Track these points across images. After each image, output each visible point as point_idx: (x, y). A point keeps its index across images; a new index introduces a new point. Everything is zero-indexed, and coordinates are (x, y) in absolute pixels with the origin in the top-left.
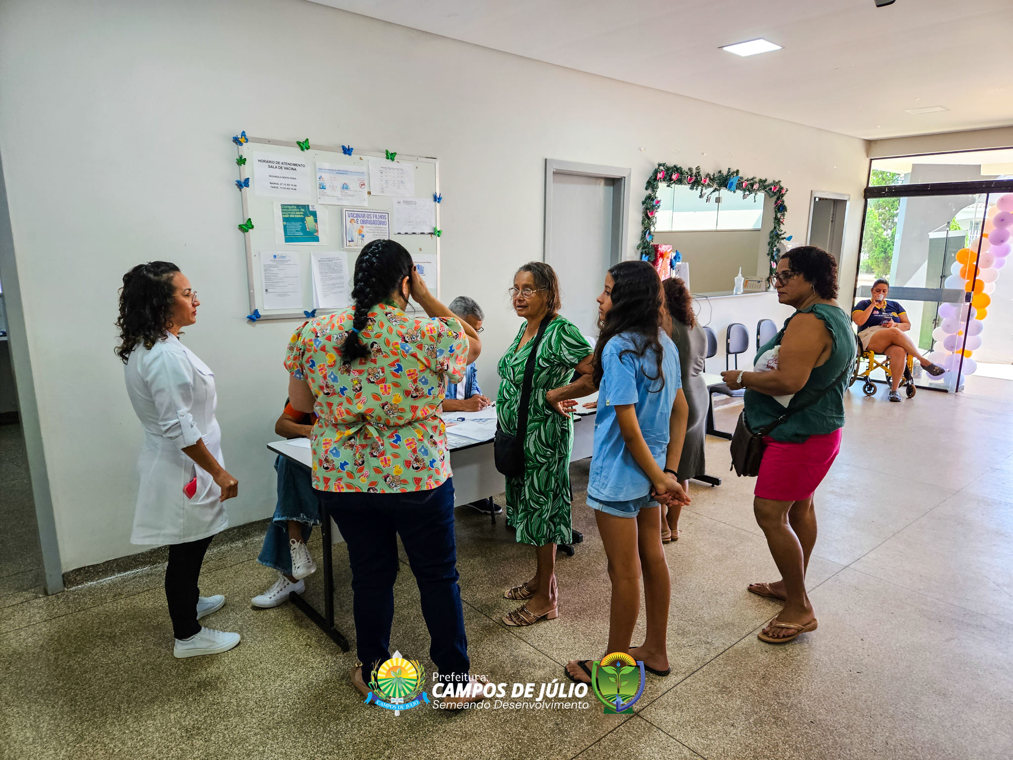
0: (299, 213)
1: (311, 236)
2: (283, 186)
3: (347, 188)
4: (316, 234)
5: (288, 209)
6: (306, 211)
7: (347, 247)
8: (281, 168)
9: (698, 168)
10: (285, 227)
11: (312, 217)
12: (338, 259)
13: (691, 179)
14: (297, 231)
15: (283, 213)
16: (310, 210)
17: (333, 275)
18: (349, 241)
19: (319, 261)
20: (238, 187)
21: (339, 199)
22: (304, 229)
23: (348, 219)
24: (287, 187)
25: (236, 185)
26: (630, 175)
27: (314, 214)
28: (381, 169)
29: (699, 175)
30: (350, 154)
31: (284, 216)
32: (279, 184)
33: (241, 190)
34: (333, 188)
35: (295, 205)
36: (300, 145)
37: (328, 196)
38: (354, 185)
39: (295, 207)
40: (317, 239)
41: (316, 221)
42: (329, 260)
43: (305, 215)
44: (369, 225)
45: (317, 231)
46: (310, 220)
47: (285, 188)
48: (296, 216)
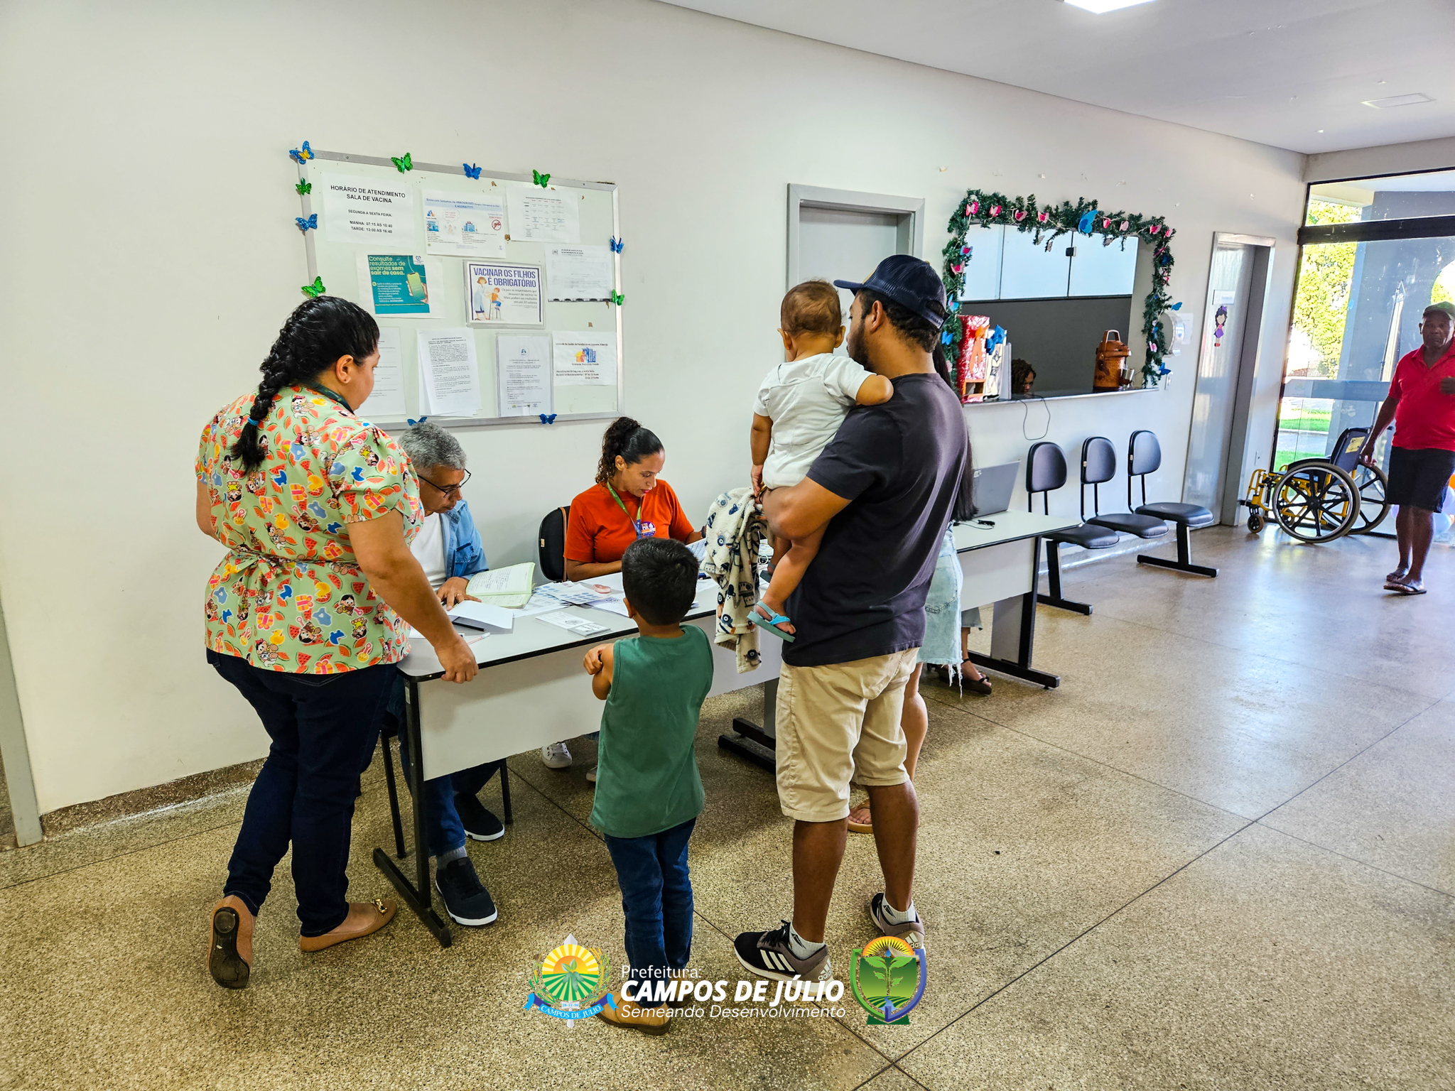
0: (396, 268)
1: (418, 304)
2: (371, 227)
3: (472, 230)
4: (424, 301)
5: (379, 261)
6: (409, 265)
7: (474, 321)
8: (368, 198)
9: (1031, 198)
10: (375, 290)
11: (417, 274)
12: (459, 339)
13: (1019, 216)
14: (394, 296)
15: (372, 268)
16: (415, 263)
17: (453, 364)
18: (477, 312)
19: (430, 343)
20: (301, 229)
21: (459, 246)
22: (404, 292)
23: (475, 278)
24: (377, 229)
25: (297, 224)
26: (923, 208)
27: (421, 270)
28: (527, 200)
29: (1034, 209)
30: (476, 178)
31: (373, 273)
32: (365, 222)
33: (304, 234)
34: (451, 230)
35: (390, 256)
36: (397, 164)
37: (442, 241)
38: (484, 225)
39: (391, 259)
40: (425, 309)
41: (424, 281)
42: (447, 340)
43: (407, 270)
44: (509, 287)
45: (427, 296)
46: (414, 279)
47: (374, 230)
48: (392, 273)
